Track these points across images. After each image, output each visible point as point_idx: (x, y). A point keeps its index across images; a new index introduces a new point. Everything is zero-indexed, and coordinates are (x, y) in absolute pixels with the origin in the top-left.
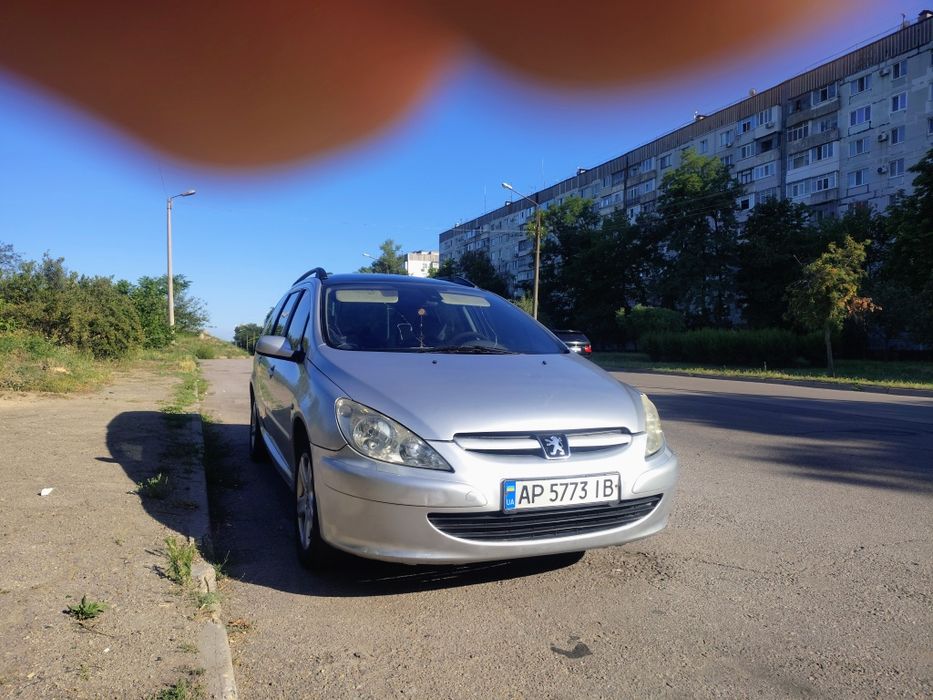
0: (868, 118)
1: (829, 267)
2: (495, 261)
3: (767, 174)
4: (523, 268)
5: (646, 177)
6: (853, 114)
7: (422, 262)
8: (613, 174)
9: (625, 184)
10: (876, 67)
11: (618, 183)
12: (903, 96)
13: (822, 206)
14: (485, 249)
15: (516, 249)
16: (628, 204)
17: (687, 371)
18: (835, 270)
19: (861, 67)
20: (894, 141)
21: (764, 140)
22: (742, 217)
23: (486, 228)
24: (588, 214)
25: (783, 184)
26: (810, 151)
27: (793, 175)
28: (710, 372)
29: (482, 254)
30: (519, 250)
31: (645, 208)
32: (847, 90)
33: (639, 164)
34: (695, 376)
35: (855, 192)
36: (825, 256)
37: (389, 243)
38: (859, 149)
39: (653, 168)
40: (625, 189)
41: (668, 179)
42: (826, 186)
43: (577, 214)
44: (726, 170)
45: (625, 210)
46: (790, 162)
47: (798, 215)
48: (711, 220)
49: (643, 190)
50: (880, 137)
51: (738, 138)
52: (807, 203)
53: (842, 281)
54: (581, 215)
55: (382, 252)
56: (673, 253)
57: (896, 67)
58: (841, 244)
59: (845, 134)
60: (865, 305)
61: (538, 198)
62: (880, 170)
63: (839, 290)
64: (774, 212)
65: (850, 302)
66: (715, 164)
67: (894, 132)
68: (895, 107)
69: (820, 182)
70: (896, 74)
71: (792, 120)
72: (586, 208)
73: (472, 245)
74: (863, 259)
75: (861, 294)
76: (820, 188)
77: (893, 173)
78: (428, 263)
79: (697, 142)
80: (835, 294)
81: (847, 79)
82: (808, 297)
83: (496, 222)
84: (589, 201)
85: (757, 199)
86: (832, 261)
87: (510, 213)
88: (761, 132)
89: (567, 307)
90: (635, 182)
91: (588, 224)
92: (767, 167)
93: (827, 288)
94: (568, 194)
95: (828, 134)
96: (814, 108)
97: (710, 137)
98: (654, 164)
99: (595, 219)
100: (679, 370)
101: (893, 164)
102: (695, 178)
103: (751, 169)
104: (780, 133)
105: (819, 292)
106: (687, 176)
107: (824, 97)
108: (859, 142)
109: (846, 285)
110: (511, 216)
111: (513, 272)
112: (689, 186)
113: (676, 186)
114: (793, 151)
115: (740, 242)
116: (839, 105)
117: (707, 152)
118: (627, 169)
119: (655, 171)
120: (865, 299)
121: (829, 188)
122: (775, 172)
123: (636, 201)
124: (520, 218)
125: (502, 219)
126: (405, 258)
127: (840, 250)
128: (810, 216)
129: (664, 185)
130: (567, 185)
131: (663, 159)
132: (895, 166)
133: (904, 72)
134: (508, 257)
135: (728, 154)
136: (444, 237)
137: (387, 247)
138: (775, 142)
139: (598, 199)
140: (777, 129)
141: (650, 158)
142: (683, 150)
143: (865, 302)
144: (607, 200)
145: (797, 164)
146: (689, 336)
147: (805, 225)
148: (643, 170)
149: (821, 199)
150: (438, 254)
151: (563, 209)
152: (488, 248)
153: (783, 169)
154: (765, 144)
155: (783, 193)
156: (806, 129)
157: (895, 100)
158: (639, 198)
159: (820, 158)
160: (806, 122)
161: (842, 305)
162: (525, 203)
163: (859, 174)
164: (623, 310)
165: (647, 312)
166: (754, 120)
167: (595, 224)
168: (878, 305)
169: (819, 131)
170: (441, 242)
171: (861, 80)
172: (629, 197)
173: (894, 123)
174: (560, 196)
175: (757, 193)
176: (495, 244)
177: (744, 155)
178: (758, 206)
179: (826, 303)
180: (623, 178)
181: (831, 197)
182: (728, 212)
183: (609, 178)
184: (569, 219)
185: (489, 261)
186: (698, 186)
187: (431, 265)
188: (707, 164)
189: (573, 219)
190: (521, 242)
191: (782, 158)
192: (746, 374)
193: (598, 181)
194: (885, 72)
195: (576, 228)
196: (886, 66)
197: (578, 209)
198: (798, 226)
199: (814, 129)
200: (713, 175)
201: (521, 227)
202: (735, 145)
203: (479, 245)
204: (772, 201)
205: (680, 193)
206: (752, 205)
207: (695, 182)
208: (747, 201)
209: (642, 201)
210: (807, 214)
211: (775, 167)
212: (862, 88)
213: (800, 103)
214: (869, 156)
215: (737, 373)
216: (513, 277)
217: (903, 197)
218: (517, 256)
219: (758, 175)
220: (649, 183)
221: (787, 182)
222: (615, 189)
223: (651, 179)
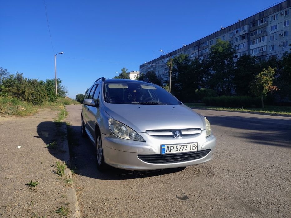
0: (276, 28)
1: (263, 76)
2: (157, 74)
3: (243, 46)
4: (166, 77)
5: (205, 48)
6: (272, 27)
7: (134, 75)
8: (195, 47)
10: (279, 12)
11: (196, 50)
12: (288, 21)
13: (261, 57)
14: (154, 70)
15: (164, 70)
16: (199, 56)
17: (217, 109)
18: (265, 77)
19: (274, 12)
20: (285, 36)
21: (243, 36)
22: (235, 60)
23: (154, 64)
24: (187, 59)
25: (248, 50)
26: (258, 39)
27: (252, 47)
28: (225, 109)
29: (153, 72)
31: (205, 57)
32: (270, 19)
33: (203, 43)
34: (220, 110)
35: (271, 52)
36: (262, 73)
37: (124, 69)
38: (273, 39)
39: (207, 45)
40: (199, 51)
41: (212, 48)
42: (262, 50)
43: (183, 59)
44: (231, 45)
45: (198, 58)
46: (251, 42)
47: (253, 60)
48: (226, 61)
49: (204, 52)
50: (280, 34)
51: (234, 35)
52: (256, 56)
53: (267, 81)
54: (184, 60)
55: (122, 71)
56: (213, 72)
57: (286, 12)
58: (267, 69)
59: (269, 34)
61: (171, 54)
62: (280, 45)
63: (266, 84)
64: (246, 59)
65: (269, 87)
66: (227, 43)
67: (285, 33)
68: (285, 25)
69: (260, 49)
70: (286, 14)
71: (252, 29)
72: (186, 57)
73: (150, 69)
74: (274, 74)
75: (273, 85)
76: (260, 51)
77: (284, 46)
78: (136, 75)
79: (221, 36)
80: (265, 85)
81: (270, 16)
82: (256, 86)
84: (187, 55)
86: (264, 74)
87: (162, 59)
88: (242, 33)
89: (180, 89)
90: (201, 49)
91: (186, 63)
92: (243, 44)
93: (262, 83)
94: (180, 53)
95: (263, 33)
96: (259, 25)
97: (225, 35)
98: (208, 43)
99: (189, 61)
100: (215, 109)
101: (284, 43)
102: (221, 48)
103: (239, 45)
104: (248, 33)
105: (260, 84)
106: (218, 47)
107: (262, 22)
108: (273, 36)
109: (268, 82)
110: (162, 60)
111: (163, 78)
112: (219, 51)
113: (215, 50)
114: (252, 39)
115: (235, 68)
116: (267, 24)
117: (224, 40)
118: (199, 45)
119: (208, 46)
120: (274, 86)
121: (263, 51)
122: (246, 46)
123: (202, 55)
124: (165, 61)
125: (159, 61)
126: (129, 73)
127: (267, 71)
128: (257, 60)
129: (211, 50)
130: (180, 50)
131: (211, 42)
133: (288, 14)
134: (161, 73)
135: (231, 40)
136: (141, 67)
137: (123, 70)
138: (246, 36)
139: (190, 55)
140: (247, 32)
141: (207, 41)
142: (217, 39)
143: (274, 87)
144: (193, 55)
145: (253, 43)
146: (218, 98)
147: (255, 63)
148: (204, 45)
149: (261, 55)
150: (139, 72)
151: (179, 58)
152: (155, 70)
153: (249, 45)
154: (243, 37)
155: (249, 53)
156: (256, 32)
157: (285, 22)
159: (260, 41)
160: (256, 30)
161: (267, 88)
162: (166, 56)
163: (273, 46)
164: (197, 90)
165: (205, 90)
166: (240, 29)
167: (189, 62)
168: (279, 88)
169: (260, 33)
170: (140, 68)
171: (274, 16)
172: (200, 54)
173: (284, 30)
174: (178, 54)
175: (240, 53)
176: (157, 69)
177: (236, 41)
178: (240, 57)
179: (262, 88)
180: (198, 48)
181: (264, 54)
182: (231, 59)
183: (193, 48)
184: (181, 61)
185: (155, 74)
186: (222, 50)
187: (137, 75)
188: (225, 43)
189: (182, 61)
190: (165, 68)
191: (249, 41)
192: (236, 110)
193: (190, 49)
194: (282, 13)
195: (183, 64)
196: (283, 11)
197: (183, 58)
198: (253, 63)
199: (259, 32)
200: (227, 47)
201: (165, 63)
202: (234, 37)
203: (152, 69)
204: (245, 55)
205: (216, 52)
206: (239, 56)
207: (221, 49)
208: (237, 55)
209: (204, 55)
210: (256, 59)
211: (246, 44)
212: (275, 19)
213: (254, 24)
214: (276, 41)
215: (233, 110)
216: (163, 79)
217: (287, 54)
218: (164, 73)
219: (241, 47)
220: (206, 49)
221: (250, 49)
222: (195, 51)
223: (207, 48)
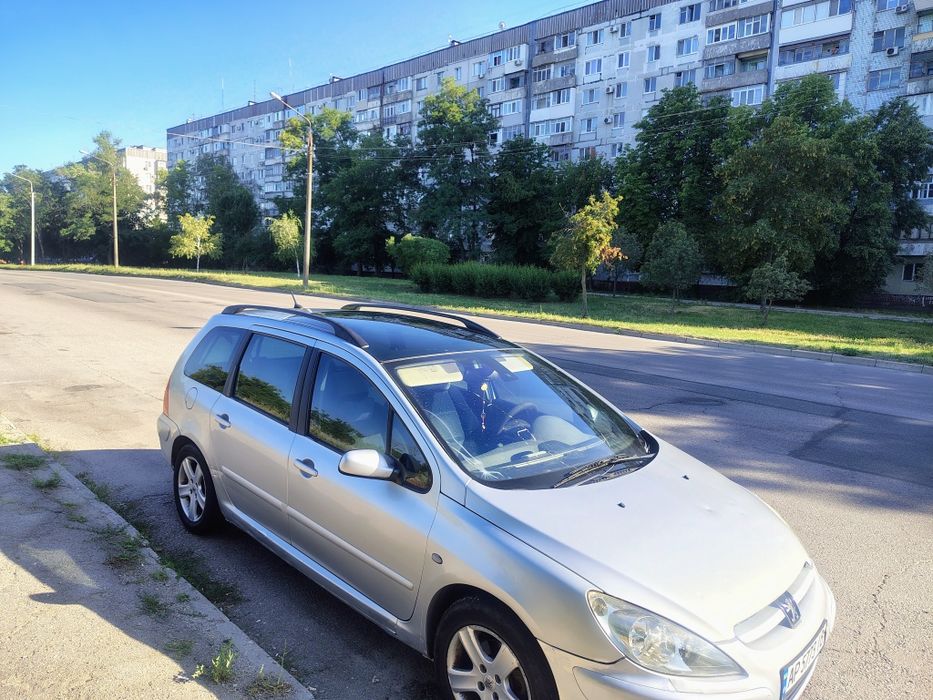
0: (599, 70)
1: (590, 218)
2: (237, 169)
3: (514, 110)
4: (271, 179)
5: (402, 97)
6: (588, 64)
7: (145, 159)
8: (369, 88)
9: (382, 102)
10: (607, 23)
11: (375, 98)
12: (627, 54)
13: (558, 148)
14: (225, 153)
15: (263, 156)
16: (385, 122)
18: (595, 222)
19: (596, 21)
20: (618, 95)
21: (513, 77)
22: (493, 151)
23: (225, 128)
24: (346, 129)
25: (527, 122)
26: (551, 94)
27: (537, 115)
29: (222, 158)
30: (266, 158)
31: (402, 129)
32: (584, 39)
33: (395, 81)
35: (585, 139)
37: (105, 136)
38: (591, 99)
39: (409, 89)
40: (382, 106)
41: (429, 105)
42: (563, 130)
43: (335, 128)
44: (483, 104)
45: (381, 128)
46: (534, 101)
47: (539, 155)
48: (467, 152)
49: (398, 109)
50: (608, 89)
51: (489, 70)
52: (548, 144)
53: (599, 232)
54: (338, 129)
55: (96, 146)
56: (431, 181)
57: (623, 26)
59: (580, 83)
60: (615, 255)
61: (287, 102)
62: (606, 120)
63: (596, 240)
64: (520, 150)
65: (603, 250)
66: (472, 95)
67: (619, 86)
68: (620, 65)
69: (558, 125)
70: (623, 35)
71: (538, 61)
72: (343, 122)
73: (209, 146)
74: (616, 213)
75: (613, 245)
76: (558, 131)
77: (616, 125)
78: (153, 161)
79: (451, 67)
80: (593, 243)
81: (585, 30)
82: (571, 244)
83: (238, 123)
84: (345, 115)
85: (504, 134)
86: (592, 212)
87: (254, 114)
88: (509, 68)
90: (391, 100)
91: (346, 140)
92: (514, 104)
93: (587, 236)
94: (320, 103)
95: (567, 79)
96: (556, 52)
97: (463, 64)
98: (410, 84)
99: (353, 136)
101: (616, 116)
102: (455, 108)
103: (500, 104)
104: (526, 72)
105: (579, 241)
106: (447, 104)
107: (565, 44)
108: (592, 91)
109: (601, 235)
110: (255, 119)
111: (260, 182)
112: (449, 115)
113: (436, 113)
114: (537, 92)
115: (492, 175)
116: (576, 54)
117: (463, 78)
118: (383, 85)
119: (411, 92)
120: (615, 249)
121: (566, 132)
122: (521, 110)
123: (392, 121)
124: (266, 122)
125: (244, 121)
126: (123, 153)
128: (549, 156)
129: (424, 111)
130: (320, 91)
131: (419, 80)
132: (618, 118)
133: (629, 34)
134: (253, 165)
135: (480, 85)
136: (172, 133)
137: (102, 139)
138: (522, 80)
140: (524, 67)
141: (406, 77)
142: (439, 74)
143: (616, 251)
144: (364, 114)
145: (540, 105)
146: (457, 269)
147: (545, 165)
148: (399, 88)
149: (559, 142)
150: (165, 151)
151: (320, 121)
152: (228, 150)
153: (528, 108)
154: (514, 82)
155: (527, 131)
156: (549, 72)
157: (621, 56)
158: (396, 117)
159: (559, 102)
160: (549, 64)
161: (598, 252)
162: (273, 106)
163: (589, 121)
164: (393, 238)
165: (417, 242)
166: (504, 55)
167: (354, 141)
168: (625, 255)
169: (560, 76)
170: (168, 138)
171: (596, 33)
172: (385, 115)
173: (620, 78)
174: (312, 103)
175: (505, 129)
176: (237, 148)
177: (494, 90)
178: (507, 143)
179: (585, 250)
180: (379, 94)
181: (567, 140)
182: (482, 146)
183: (364, 92)
184: (327, 133)
185: (230, 167)
186: (458, 117)
187: (156, 163)
188: (466, 95)
189: (332, 133)
190: (267, 150)
191: (528, 97)
193: (353, 93)
194: (615, 29)
195: (333, 143)
196: (616, 24)
197: (336, 123)
198: (539, 165)
199: (555, 72)
200: (472, 108)
201: (268, 131)
202: (488, 77)
203: (217, 147)
204: (518, 138)
205: (439, 120)
206: (500, 140)
207: (456, 113)
208: (496, 135)
209: (398, 121)
210: (546, 155)
211: (520, 104)
212: (596, 42)
213: (544, 46)
214: (598, 105)
216: (260, 188)
217: (628, 150)
218: (263, 165)
219: (506, 111)
220: (405, 103)
221: (531, 121)
222: (370, 104)
223: (407, 100)
